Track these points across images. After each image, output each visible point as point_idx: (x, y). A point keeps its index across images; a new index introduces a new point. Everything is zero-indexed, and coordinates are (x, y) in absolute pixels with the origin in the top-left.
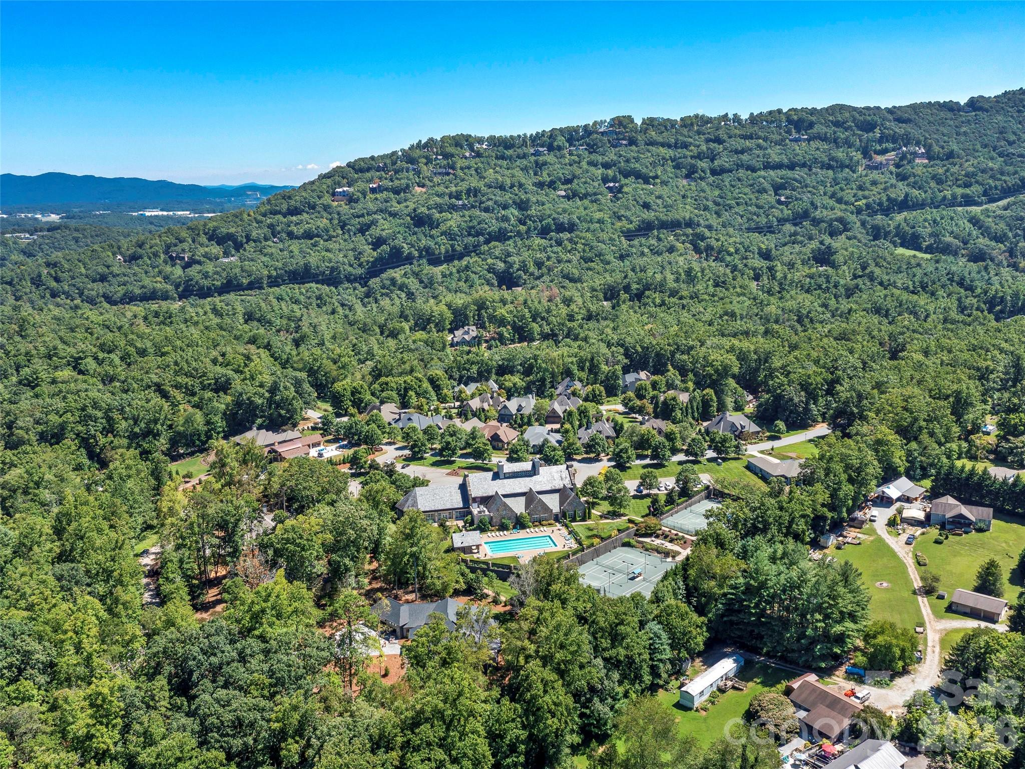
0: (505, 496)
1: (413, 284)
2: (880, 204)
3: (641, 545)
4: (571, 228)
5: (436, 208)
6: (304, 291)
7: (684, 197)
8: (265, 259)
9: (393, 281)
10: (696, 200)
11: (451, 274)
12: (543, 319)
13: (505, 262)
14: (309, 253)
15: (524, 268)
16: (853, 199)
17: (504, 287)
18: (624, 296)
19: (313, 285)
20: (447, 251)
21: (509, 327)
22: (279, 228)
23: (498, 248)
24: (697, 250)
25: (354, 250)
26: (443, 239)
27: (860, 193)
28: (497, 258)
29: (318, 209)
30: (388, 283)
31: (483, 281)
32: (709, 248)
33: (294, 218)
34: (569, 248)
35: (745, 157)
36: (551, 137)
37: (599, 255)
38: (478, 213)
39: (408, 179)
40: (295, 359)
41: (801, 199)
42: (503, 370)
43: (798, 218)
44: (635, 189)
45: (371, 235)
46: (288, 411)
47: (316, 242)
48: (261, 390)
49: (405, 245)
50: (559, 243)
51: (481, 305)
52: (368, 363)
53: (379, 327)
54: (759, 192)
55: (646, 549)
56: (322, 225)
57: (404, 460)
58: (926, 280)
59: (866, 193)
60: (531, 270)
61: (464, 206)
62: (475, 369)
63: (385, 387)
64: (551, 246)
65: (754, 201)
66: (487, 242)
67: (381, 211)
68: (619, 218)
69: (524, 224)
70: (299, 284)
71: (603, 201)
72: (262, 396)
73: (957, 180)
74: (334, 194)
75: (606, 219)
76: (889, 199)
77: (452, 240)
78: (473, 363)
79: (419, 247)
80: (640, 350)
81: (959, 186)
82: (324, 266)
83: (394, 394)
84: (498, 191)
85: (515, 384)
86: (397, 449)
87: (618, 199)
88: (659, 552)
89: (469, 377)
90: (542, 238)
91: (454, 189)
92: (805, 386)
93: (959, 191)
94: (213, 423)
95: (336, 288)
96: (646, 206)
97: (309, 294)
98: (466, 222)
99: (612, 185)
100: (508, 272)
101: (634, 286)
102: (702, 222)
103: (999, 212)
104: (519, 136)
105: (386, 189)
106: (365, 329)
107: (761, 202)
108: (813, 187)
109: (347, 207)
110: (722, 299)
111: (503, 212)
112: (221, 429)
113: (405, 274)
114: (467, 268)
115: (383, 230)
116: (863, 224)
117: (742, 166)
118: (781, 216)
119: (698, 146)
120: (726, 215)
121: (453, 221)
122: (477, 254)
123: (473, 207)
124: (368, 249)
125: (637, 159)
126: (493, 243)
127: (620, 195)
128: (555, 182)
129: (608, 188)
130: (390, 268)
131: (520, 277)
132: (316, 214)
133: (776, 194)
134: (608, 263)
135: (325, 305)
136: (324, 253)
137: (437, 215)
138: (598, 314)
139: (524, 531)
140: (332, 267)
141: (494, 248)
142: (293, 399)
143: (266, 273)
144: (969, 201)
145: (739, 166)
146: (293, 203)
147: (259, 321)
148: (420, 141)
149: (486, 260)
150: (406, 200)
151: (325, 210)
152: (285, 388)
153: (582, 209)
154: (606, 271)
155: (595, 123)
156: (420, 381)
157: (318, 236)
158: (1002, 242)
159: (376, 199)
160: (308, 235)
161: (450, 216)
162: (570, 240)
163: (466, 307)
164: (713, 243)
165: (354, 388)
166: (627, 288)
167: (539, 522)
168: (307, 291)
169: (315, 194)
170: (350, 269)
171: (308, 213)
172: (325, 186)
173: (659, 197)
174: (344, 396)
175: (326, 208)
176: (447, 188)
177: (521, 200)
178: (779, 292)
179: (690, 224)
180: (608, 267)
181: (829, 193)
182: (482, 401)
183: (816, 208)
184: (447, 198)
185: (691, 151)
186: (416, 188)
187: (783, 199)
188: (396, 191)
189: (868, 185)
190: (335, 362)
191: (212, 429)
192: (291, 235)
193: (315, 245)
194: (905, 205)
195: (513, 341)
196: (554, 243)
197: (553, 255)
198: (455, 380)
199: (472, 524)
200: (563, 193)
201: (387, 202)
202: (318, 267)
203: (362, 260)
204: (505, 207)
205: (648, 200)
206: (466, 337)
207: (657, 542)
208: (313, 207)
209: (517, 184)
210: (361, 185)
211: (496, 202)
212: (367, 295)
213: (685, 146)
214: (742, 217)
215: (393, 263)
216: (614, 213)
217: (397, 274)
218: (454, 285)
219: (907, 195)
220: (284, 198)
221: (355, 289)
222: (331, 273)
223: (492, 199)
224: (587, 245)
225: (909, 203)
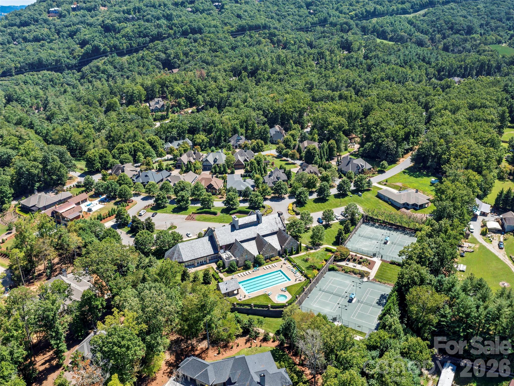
0: (242, 242)
1: (110, 68)
2: (362, 14)
3: (340, 269)
4: (200, 31)
5: (116, 20)
6: (41, 77)
7: (259, 11)
8: (11, 56)
9: (98, 68)
10: (265, 12)
11: (134, 62)
12: (203, 92)
13: (165, 53)
14: (40, 51)
15: (177, 56)
16: (348, 11)
17: (166, 69)
18: (244, 74)
19: (45, 72)
20: (127, 47)
21: (183, 98)
22: (16, 35)
23: (159, 44)
24: (272, 42)
25: (68, 48)
26: (124, 40)
27: (351, 8)
28: (160, 51)
29: (40, 22)
30: (95, 69)
31: (154, 66)
32: (279, 41)
33: (25, 28)
34: (202, 44)
37: (221, 47)
38: (143, 23)
40: (53, 132)
41: (322, 11)
42: (193, 131)
43: (323, 22)
44: (231, 7)
45: (78, 38)
46: (57, 175)
47: (43, 44)
48: (36, 163)
49: (101, 44)
50: (195, 41)
51: (163, 84)
52: (103, 131)
53: (98, 101)
54: (299, 7)
55: (346, 271)
56: (44, 33)
57: (152, 209)
58: (406, 59)
59: (354, 7)
60: (181, 58)
61: (133, 18)
62: (175, 131)
63: (121, 151)
64: (191, 43)
65: (297, 13)
66: (152, 41)
67: (82, 22)
68: (226, 24)
69: (172, 29)
70: (36, 71)
71: (214, 14)
72: (37, 167)
74: (49, 12)
75: (218, 25)
76: (366, 11)
77: (129, 40)
78: (173, 128)
79: (110, 45)
80: (272, 111)
81: (399, 3)
82: (51, 59)
83: (127, 155)
84: (152, 9)
85: (203, 141)
86: (144, 199)
87: (222, 13)
88: (355, 274)
89: (171, 137)
90: (185, 38)
91: (125, 8)
92: (395, 137)
93: (400, 6)
94: (4, 192)
95: (61, 73)
96: (239, 16)
97: (44, 78)
98: (136, 28)
99: (217, 4)
100: (168, 60)
101: (249, 68)
102: (271, 25)
103: (422, 18)
105: (82, 8)
106: (89, 103)
107: (301, 13)
108: (327, 4)
109: (59, 20)
110: (302, 74)
111: (158, 22)
112: (11, 195)
113: (105, 63)
114: (143, 58)
115: (85, 35)
116: (357, 25)
118: (312, 21)
120: (283, 21)
121: (129, 28)
122: (147, 49)
123: (139, 19)
124: (77, 47)
126: (156, 42)
127: (223, 10)
128: (184, 3)
129: (215, 6)
130: (94, 59)
131: (176, 62)
132: (40, 26)
133: (308, 9)
134: (227, 52)
135: (56, 85)
136: (49, 51)
137: (118, 25)
138: (236, 87)
139: (261, 267)
140: (56, 60)
141: (158, 45)
142: (60, 167)
143: (13, 65)
144: (405, 12)
146: (23, 18)
147: (16, 101)
149: (153, 52)
150: (96, 15)
151: (45, 23)
152: (54, 160)
153: (203, 19)
154: (226, 57)
156: (144, 144)
157: (43, 40)
158: (427, 35)
159: (77, 15)
160: (37, 39)
161: (126, 25)
162: (202, 39)
163: (153, 86)
164: (281, 38)
165: (101, 154)
166: (245, 69)
167: (269, 259)
168: (43, 77)
169: (37, 12)
170: (68, 61)
171: (34, 25)
172: (42, 7)
173: (245, 11)
174: (95, 160)
175: (45, 21)
176: (120, 7)
177: (167, 14)
178: (332, 68)
179: (265, 27)
180: (227, 55)
181: (335, 8)
182: (189, 156)
183: (330, 17)
184: (122, 13)
186: (101, 7)
187: (312, 11)
188: (89, 10)
189: (354, 3)
190: (81, 133)
191: (4, 196)
192: (25, 40)
193: (42, 46)
194: (374, 14)
195: (186, 107)
196: (193, 41)
197: (193, 48)
198: (163, 139)
199: (224, 267)
200: (190, 9)
201: (84, 16)
202: (47, 60)
203: (75, 54)
204: (158, 19)
205: (239, 13)
206: (158, 106)
207: (351, 265)
208: (37, 21)
209: (162, 4)
210: (66, 6)
211: (152, 16)
212: (83, 77)
214: (292, 22)
215: (95, 56)
216: (222, 21)
217: (99, 62)
218: (137, 69)
219: (375, 9)
220: (16, 15)
221: (73, 73)
222: (56, 63)
223: (149, 14)
224: (212, 41)
225: (377, 13)
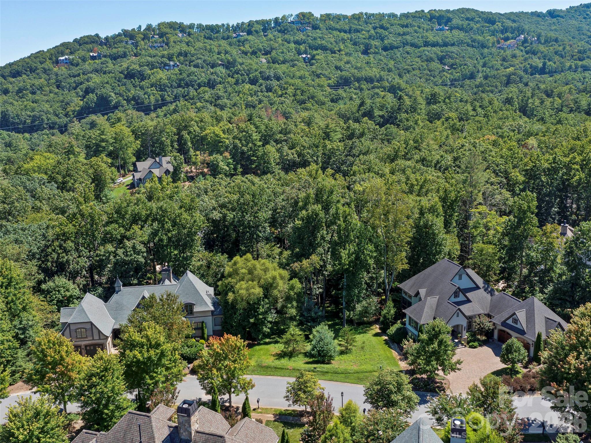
2: (526, 70)
5: (148, 65)
10: (378, 65)
20: (157, 101)
25: (62, 101)
26: (152, 90)
28: (207, 101)
29: (38, 71)
34: (280, 93)
35: (408, 38)
36: (249, 25)
39: (125, 48)
44: (326, 57)
49: (113, 95)
50: (269, 89)
54: (427, 61)
61: (175, 65)
64: (262, 92)
65: (425, 67)
67: (97, 71)
69: (232, 77)
73: (573, 56)
74: (57, 62)
75: (307, 76)
77: (161, 91)
79: (128, 97)
91: (166, 52)
99: (304, 56)
104: (223, 25)
105: (105, 56)
107: (432, 68)
109: (66, 69)
117: (407, 44)
119: (369, 31)
124: (76, 100)
125: (322, 38)
127: (314, 61)
128: (256, 53)
129: (302, 57)
130: (92, 114)
133: (441, 63)
137: (148, 71)
140: (35, 116)
141: (204, 93)
145: (405, 44)
148: (140, 27)
149: (195, 104)
151: (45, 73)
155: (284, 17)
159: (94, 63)
173: (348, 63)
175: (46, 71)
185: (363, 35)
186: (133, 57)
187: (447, 67)
188: (114, 56)
197: (264, 99)
200: (264, 60)
201: (103, 64)
204: (213, 66)
205: (339, 64)
208: (34, 71)
210: (82, 53)
211: (204, 61)
213: (357, 31)
216: (313, 72)
222: (33, 121)
223: (201, 58)
224: (298, 89)
225: (547, 70)
